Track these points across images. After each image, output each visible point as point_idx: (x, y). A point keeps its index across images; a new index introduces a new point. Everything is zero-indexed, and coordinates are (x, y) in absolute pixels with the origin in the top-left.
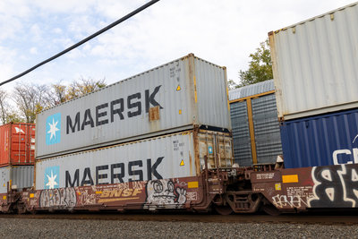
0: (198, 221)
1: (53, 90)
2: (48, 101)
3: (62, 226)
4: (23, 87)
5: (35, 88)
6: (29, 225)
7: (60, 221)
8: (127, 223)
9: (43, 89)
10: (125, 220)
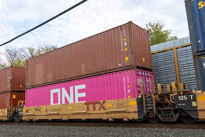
0: (110, 126)
1: (28, 50)
2: (24, 57)
3: (32, 129)
4: (10, 49)
5: (17, 49)
6: (13, 128)
7: (31, 126)
8: (69, 127)
9: (22, 50)
10: (68, 125)
